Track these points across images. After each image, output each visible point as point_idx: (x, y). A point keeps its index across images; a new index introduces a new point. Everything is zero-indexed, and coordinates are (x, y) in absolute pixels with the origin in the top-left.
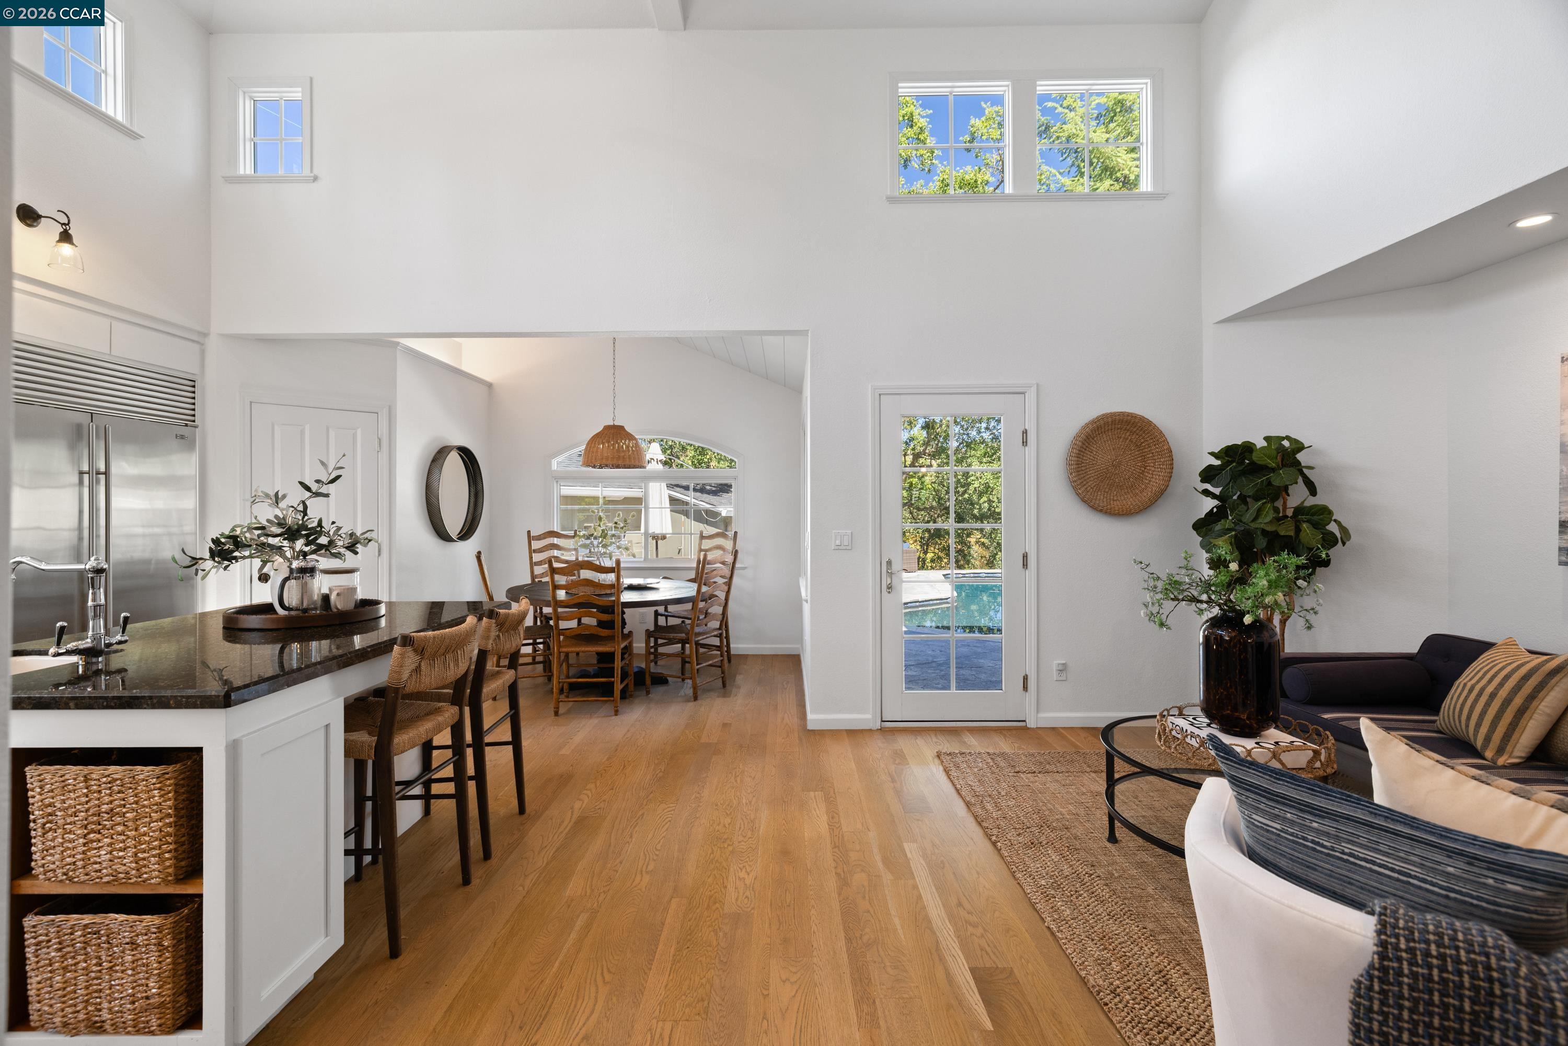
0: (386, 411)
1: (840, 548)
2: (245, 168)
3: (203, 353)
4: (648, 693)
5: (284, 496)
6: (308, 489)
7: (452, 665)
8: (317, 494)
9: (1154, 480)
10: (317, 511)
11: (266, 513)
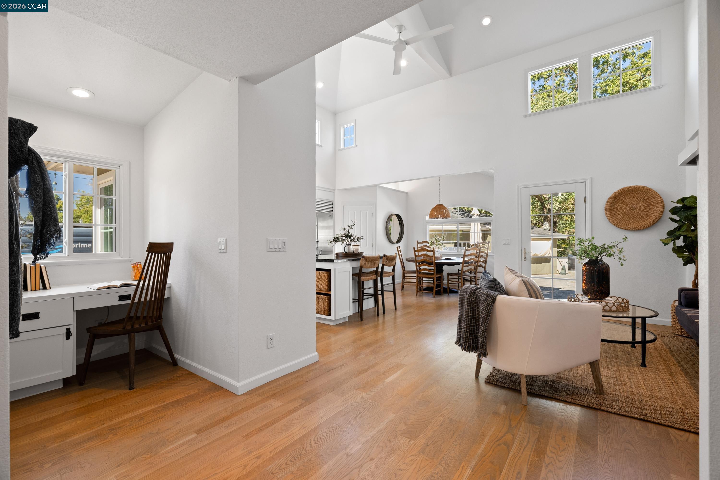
0: (374, 205)
1: (505, 244)
2: (342, 147)
3: (334, 194)
4: (448, 294)
5: (346, 229)
6: (349, 227)
7: (373, 264)
8: (351, 228)
9: (653, 214)
10: (351, 231)
11: (342, 232)
